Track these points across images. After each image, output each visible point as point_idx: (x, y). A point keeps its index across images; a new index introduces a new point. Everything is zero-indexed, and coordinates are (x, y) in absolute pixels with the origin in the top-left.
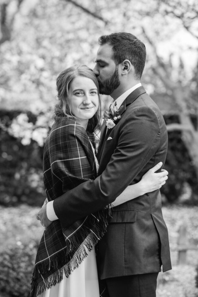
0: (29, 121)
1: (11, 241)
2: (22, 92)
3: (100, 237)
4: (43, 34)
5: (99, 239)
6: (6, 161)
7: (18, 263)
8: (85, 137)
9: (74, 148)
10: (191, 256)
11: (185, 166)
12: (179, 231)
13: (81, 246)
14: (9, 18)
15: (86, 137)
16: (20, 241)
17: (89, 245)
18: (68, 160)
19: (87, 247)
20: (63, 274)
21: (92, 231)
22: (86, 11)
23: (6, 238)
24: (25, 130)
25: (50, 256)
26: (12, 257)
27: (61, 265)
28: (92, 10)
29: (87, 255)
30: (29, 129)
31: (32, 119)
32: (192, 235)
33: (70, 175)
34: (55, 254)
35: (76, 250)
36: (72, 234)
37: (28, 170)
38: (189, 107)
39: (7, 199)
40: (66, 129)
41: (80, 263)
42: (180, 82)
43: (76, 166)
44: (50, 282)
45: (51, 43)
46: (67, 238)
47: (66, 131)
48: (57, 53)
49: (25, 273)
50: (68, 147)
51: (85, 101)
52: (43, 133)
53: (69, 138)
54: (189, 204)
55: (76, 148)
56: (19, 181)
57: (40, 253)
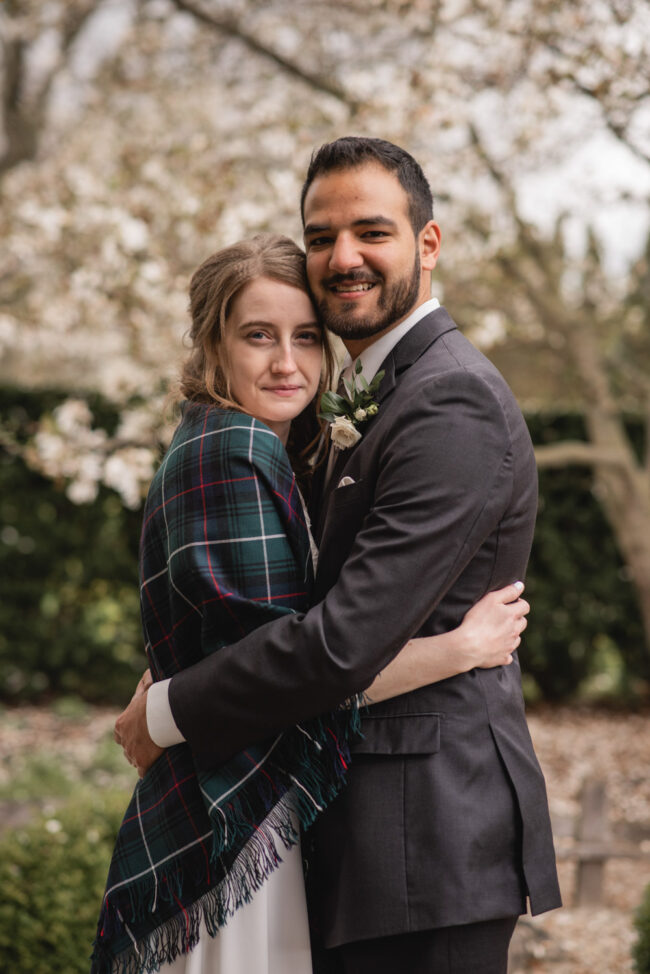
0: (94, 426)
1: (26, 818)
2: (73, 328)
3: (323, 802)
4: (146, 140)
5: (320, 808)
6: (14, 556)
7: (49, 892)
8: (283, 471)
9: (248, 504)
10: (620, 878)
11: (604, 584)
12: (579, 797)
13: (260, 829)
14: (31, 88)
15: (284, 468)
16: (57, 818)
17: (286, 827)
18: (224, 541)
19: (280, 835)
20: (198, 925)
21: (296, 781)
22: (290, 68)
23: (12, 807)
24: (79, 452)
25: (157, 865)
26: (29, 871)
27: (193, 894)
28: (308, 64)
29: (280, 860)
30: (93, 450)
31: (105, 416)
32: (624, 811)
33: (230, 594)
34: (172, 858)
35: (243, 846)
36: (232, 790)
37: (85, 586)
38: (617, 391)
39: (16, 679)
40: (222, 440)
41: (256, 887)
42: (589, 306)
43: (251, 565)
44: (156, 952)
45: (171, 171)
46: (214, 804)
47: (222, 447)
48: (191, 204)
49: (70, 925)
50: (227, 499)
51: (278, 362)
52: (139, 464)
53: (230, 472)
54: (611, 707)
55: (253, 504)
56: (56, 621)
57: (122, 854)
